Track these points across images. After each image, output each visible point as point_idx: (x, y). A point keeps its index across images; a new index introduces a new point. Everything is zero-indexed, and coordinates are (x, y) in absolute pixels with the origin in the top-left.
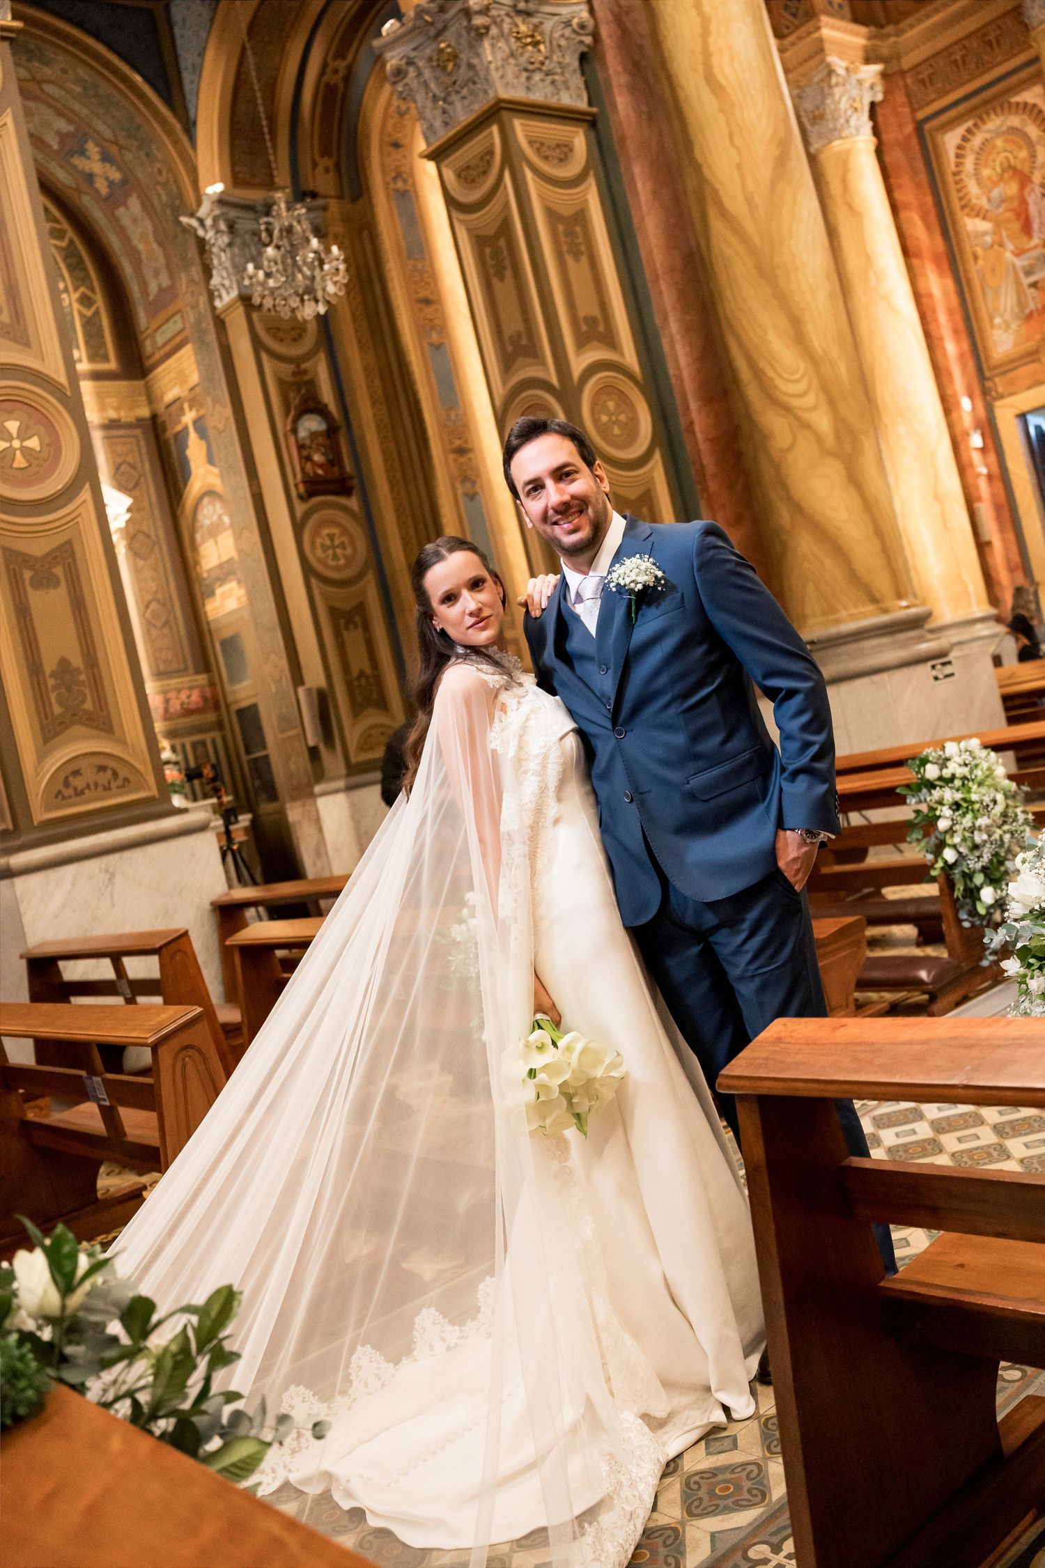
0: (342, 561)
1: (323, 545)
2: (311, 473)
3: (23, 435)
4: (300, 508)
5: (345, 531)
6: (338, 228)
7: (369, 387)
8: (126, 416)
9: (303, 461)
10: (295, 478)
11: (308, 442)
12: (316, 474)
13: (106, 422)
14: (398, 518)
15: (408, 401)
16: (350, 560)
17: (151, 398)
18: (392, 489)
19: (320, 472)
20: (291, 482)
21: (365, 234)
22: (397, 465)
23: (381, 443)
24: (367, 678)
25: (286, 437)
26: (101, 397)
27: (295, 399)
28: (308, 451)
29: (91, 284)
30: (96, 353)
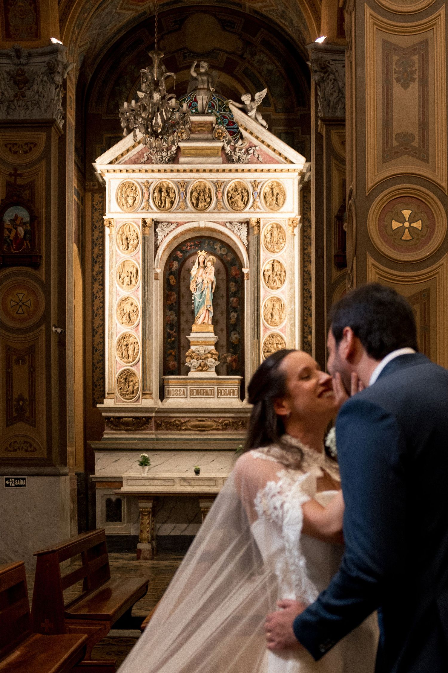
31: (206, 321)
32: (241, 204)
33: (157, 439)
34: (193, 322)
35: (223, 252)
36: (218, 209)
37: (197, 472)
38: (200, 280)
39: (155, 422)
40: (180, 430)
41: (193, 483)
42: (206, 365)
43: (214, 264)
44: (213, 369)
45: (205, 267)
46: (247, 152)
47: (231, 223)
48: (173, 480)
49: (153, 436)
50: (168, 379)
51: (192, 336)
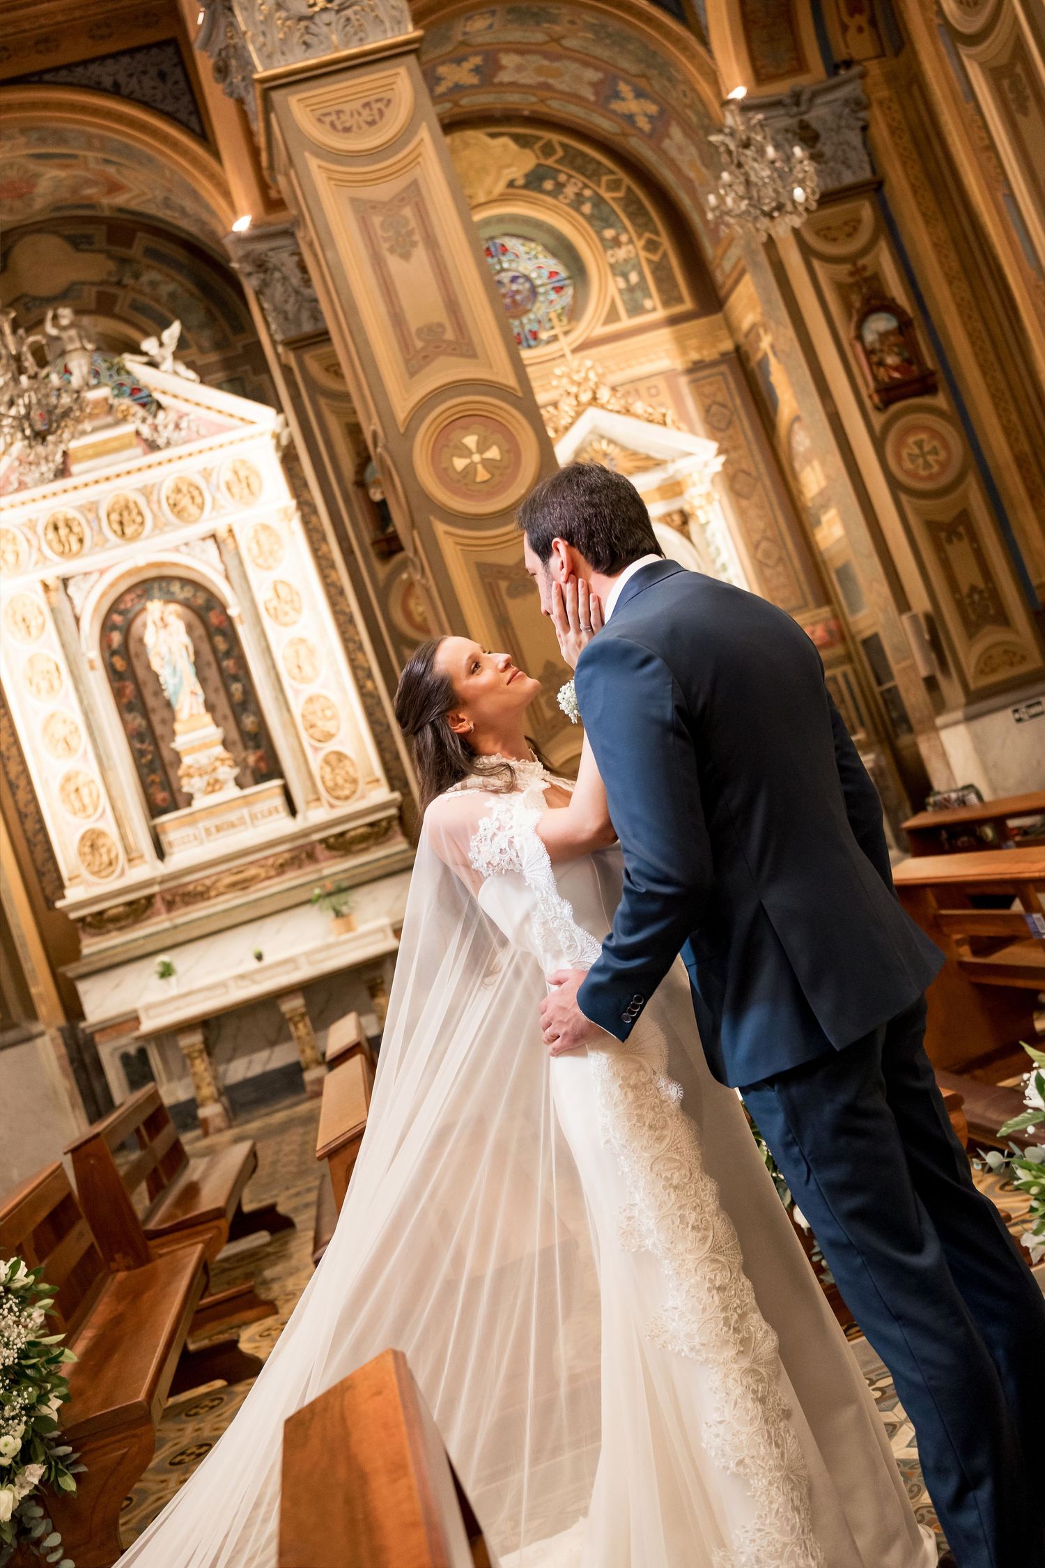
0: (936, 468)
1: (910, 455)
2: (886, 379)
3: (482, 447)
4: (878, 420)
5: (934, 433)
6: (883, 93)
7: (941, 263)
8: (709, 354)
9: (875, 367)
10: (867, 388)
11: (877, 346)
12: (891, 378)
13: (690, 365)
14: (996, 406)
15: (989, 268)
16: (944, 466)
17: (731, 329)
18: (984, 373)
19: (896, 375)
20: (864, 392)
21: (915, 89)
22: (988, 346)
23: (965, 324)
24: (981, 592)
25: (852, 346)
26: (680, 342)
27: (857, 301)
28: (879, 355)
29: (655, 226)
30: (670, 298)
31: (195, 711)
32: (193, 510)
33: (175, 927)
34: (173, 719)
35: (187, 593)
36: (159, 527)
37: (259, 957)
38: (164, 650)
39: (163, 899)
40: (209, 898)
41: (257, 977)
42: (217, 781)
43: (179, 616)
44: (232, 784)
45: (166, 626)
46: (177, 426)
47: (186, 544)
48: (223, 985)
49: (167, 925)
50: (163, 824)
51: (180, 742)
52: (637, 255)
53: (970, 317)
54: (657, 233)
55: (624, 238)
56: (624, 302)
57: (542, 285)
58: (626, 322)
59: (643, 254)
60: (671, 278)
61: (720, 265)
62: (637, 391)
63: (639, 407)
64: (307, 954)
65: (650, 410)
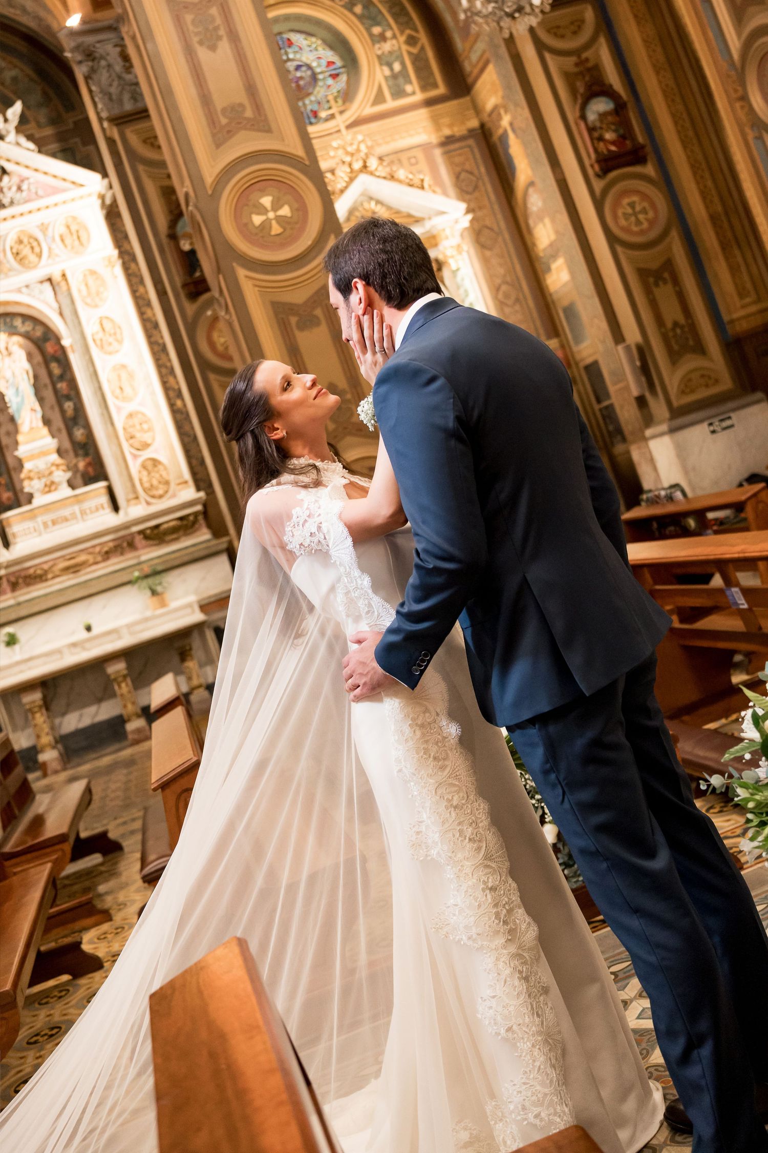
0: (645, 225)
1: (624, 214)
2: (605, 152)
3: (276, 206)
4: (598, 185)
5: (645, 197)
7: (650, 57)
8: (459, 130)
9: (596, 142)
10: (590, 158)
11: (598, 124)
12: (609, 151)
13: (443, 139)
14: (695, 174)
15: (690, 61)
16: (652, 223)
17: (477, 109)
18: (685, 147)
19: (613, 148)
20: (587, 162)
22: (688, 124)
23: (669, 106)
24: (682, 327)
25: (577, 124)
26: (436, 121)
27: (581, 88)
28: (599, 132)
29: (414, 24)
30: (426, 83)
31: (34, 425)
32: (32, 258)
33: (19, 604)
34: (16, 431)
35: (27, 327)
36: (4, 272)
37: (89, 629)
38: (8, 374)
39: (8, 581)
40: (46, 580)
41: (87, 645)
42: (53, 483)
43: (21, 346)
44: (65, 485)
45: (10, 354)
46: (19, 188)
47: (27, 286)
48: (59, 651)
49: (12, 602)
50: (8, 518)
51: (22, 451)
52: (400, 48)
53: (673, 101)
54: (416, 31)
55: (389, 34)
56: (389, 87)
57: (321, 73)
58: (391, 104)
59: (404, 48)
60: (428, 67)
61: (468, 57)
62: (400, 161)
63: (401, 174)
64: (129, 626)
65: (411, 176)
